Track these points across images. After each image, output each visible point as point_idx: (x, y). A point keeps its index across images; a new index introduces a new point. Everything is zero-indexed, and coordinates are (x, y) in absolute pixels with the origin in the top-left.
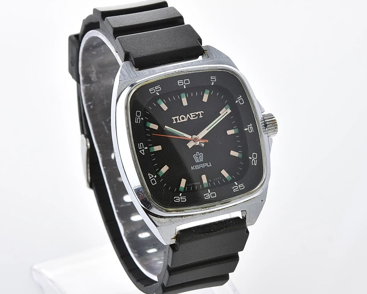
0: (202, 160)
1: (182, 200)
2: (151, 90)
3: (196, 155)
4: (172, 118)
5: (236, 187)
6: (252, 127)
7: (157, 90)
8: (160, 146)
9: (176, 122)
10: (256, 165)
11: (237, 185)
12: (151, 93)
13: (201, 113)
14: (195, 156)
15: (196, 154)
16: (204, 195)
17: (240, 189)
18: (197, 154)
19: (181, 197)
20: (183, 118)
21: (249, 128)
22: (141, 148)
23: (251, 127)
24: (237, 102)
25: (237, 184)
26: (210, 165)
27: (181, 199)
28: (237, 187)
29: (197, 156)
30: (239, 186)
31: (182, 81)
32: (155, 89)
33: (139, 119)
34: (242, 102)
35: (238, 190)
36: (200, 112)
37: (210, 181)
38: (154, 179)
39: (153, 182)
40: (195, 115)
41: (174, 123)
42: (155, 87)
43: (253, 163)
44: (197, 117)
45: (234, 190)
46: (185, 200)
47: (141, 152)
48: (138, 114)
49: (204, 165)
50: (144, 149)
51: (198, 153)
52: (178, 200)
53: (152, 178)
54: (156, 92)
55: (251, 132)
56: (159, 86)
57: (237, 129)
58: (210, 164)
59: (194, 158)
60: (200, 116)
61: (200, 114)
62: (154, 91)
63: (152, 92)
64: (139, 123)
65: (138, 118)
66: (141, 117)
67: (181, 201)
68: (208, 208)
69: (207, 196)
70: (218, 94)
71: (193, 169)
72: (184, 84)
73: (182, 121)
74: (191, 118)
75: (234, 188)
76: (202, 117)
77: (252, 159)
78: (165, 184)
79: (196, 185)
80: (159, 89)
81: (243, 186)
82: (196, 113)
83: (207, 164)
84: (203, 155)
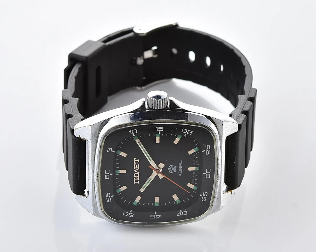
0: (175, 167)
2: (108, 201)
4: (134, 183)
6: (159, 127)
7: (109, 196)
8: (156, 198)
9: (138, 181)
10: (192, 132)
11: (206, 151)
12: (110, 201)
13: (136, 160)
14: (170, 171)
15: (169, 170)
16: (207, 178)
19: (203, 196)
20: (136, 175)
21: (159, 130)
22: (155, 217)
23: (159, 129)
24: (134, 135)
25: (204, 151)
26: (182, 161)
27: (205, 196)
28: (207, 151)
30: (206, 149)
31: (106, 176)
32: (108, 198)
33: (130, 214)
34: (135, 131)
35: (210, 150)
36: (135, 161)
37: (194, 164)
38: (182, 212)
40: (136, 166)
41: (139, 183)
42: (107, 197)
43: (190, 133)
44: (138, 164)
45: (209, 154)
46: (206, 193)
48: (126, 214)
50: (156, 215)
51: (169, 169)
52: (205, 198)
53: (182, 214)
54: (110, 197)
55: (163, 129)
56: (106, 194)
58: (181, 161)
59: (172, 172)
60: (138, 161)
61: (136, 161)
62: (109, 199)
63: (110, 200)
64: (133, 214)
67: (206, 196)
68: (218, 177)
69: (208, 176)
70: (122, 143)
72: (109, 174)
73: (138, 176)
74: (137, 169)
75: (207, 153)
77: (186, 133)
78: (188, 199)
79: (195, 176)
80: (109, 194)
81: (208, 146)
82: (134, 164)
83: (180, 164)
84: (171, 166)
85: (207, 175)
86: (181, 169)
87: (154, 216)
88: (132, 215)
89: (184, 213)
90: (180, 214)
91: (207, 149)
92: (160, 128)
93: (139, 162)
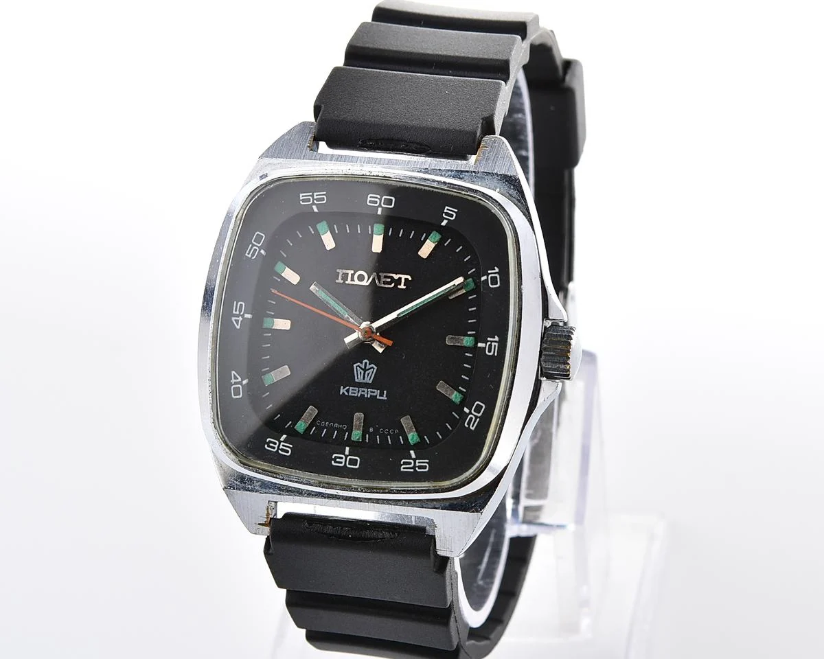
0: (369, 380)
1: (282, 450)
2: (303, 196)
3: (360, 365)
4: (338, 271)
6: (497, 344)
7: (317, 200)
8: (289, 322)
9: (342, 281)
10: (473, 429)
11: (413, 459)
12: (301, 202)
14: (358, 366)
15: (362, 363)
16: (333, 457)
17: (417, 469)
18: (364, 364)
19: (282, 443)
20: (361, 278)
21: (489, 343)
22: (238, 313)
23: (493, 344)
24: (483, 278)
25: (413, 456)
26: (384, 398)
27: (281, 447)
28: (410, 463)
29: (362, 369)
30: (417, 461)
31: (377, 198)
32: (312, 196)
33: (255, 250)
34: (494, 282)
35: (412, 470)
36: (403, 277)
37: (371, 430)
38: (240, 386)
39: (237, 392)
40: (389, 280)
42: (315, 194)
43: (469, 424)
44: (393, 284)
45: (403, 466)
46: (287, 452)
47: (235, 320)
48: (259, 239)
49: (369, 393)
50: (243, 316)
51: (366, 363)
52: (274, 448)
53: (236, 383)
54: (313, 204)
55: (491, 354)
56: (325, 193)
58: (385, 395)
59: (355, 370)
60: (400, 285)
61: (403, 281)
62: (309, 200)
63: (304, 201)
64: (253, 258)
65: (255, 247)
66: (260, 248)
67: (280, 451)
68: (331, 486)
69: (338, 460)
70: (459, 249)
71: (343, 393)
72: (380, 206)
73: (357, 282)
74: (380, 282)
75: (405, 463)
76: (405, 287)
77: (470, 413)
78: (271, 405)
79: (336, 429)
80: (323, 199)
81: (426, 466)
82: (394, 275)
83: (377, 392)
84: (375, 371)
85: (342, 458)
86: (362, 396)
87: (240, 311)
88: (253, 255)
89: (237, 390)
90: (236, 378)
91: (417, 464)
92: (495, 346)
93: (399, 287)
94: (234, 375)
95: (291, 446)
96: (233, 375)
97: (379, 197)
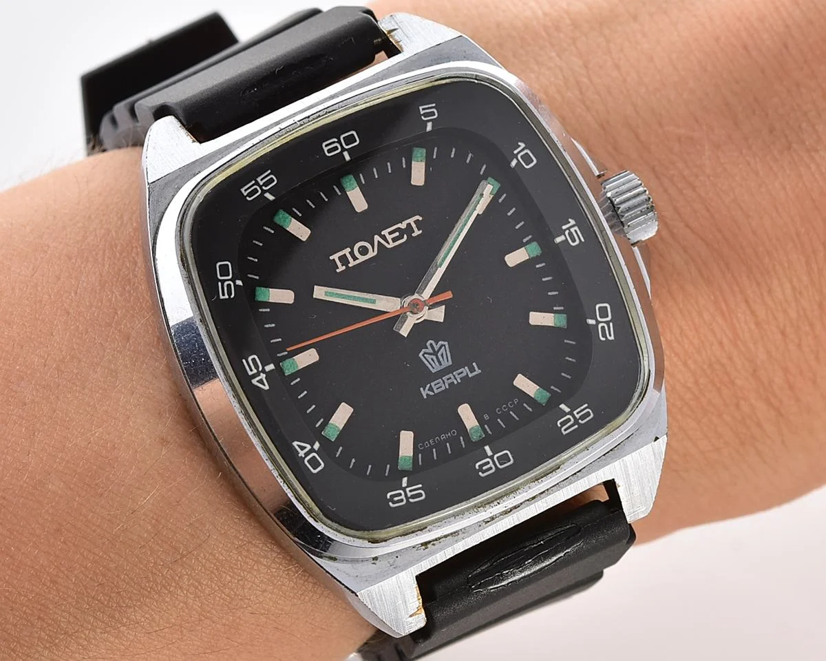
0: (447, 362)
1: (413, 497)
2: (246, 190)
3: (427, 351)
4: (331, 258)
5: (569, 420)
6: (576, 228)
7: (266, 184)
8: (312, 351)
9: (344, 267)
10: (612, 338)
11: (568, 414)
12: (248, 198)
13: (416, 222)
14: (425, 353)
15: (427, 348)
16: (477, 467)
17: (580, 421)
18: (429, 347)
19: (408, 490)
20: (364, 251)
21: (567, 232)
22: (255, 371)
23: (572, 230)
24: (514, 163)
25: (567, 410)
26: (478, 371)
27: (409, 494)
29: (431, 354)
30: (575, 412)
31: (334, 142)
32: (257, 183)
33: (229, 286)
34: (528, 161)
35: (576, 426)
36: (411, 221)
37: (486, 417)
38: (314, 454)
40: (397, 234)
41: (338, 271)
42: (259, 179)
44: (405, 236)
45: (563, 429)
46: (420, 495)
47: (258, 381)
48: (224, 271)
49: (456, 376)
50: (264, 371)
51: (431, 345)
52: (402, 500)
53: (307, 454)
54: (264, 192)
55: (577, 242)
56: (269, 171)
57: (534, 244)
58: (476, 368)
59: (424, 360)
60: (413, 232)
61: (414, 225)
62: (255, 191)
63: (250, 195)
64: (232, 296)
65: (226, 283)
66: (233, 280)
67: (411, 500)
68: (495, 503)
69: (484, 468)
70: (453, 153)
71: (427, 395)
72: (343, 149)
73: (362, 259)
74: (388, 243)
75: (563, 424)
76: (420, 232)
77: (598, 322)
78: (353, 460)
79: (446, 440)
80: (271, 181)
81: (588, 412)
82: (399, 225)
83: (466, 370)
84: (447, 346)
85: (488, 463)
86: (451, 384)
87: (257, 367)
88: (230, 294)
89: (314, 463)
91: (578, 416)
92: (576, 231)
93: (414, 235)
94: (299, 446)
95: (420, 486)
96: (297, 447)
97: (336, 140)
